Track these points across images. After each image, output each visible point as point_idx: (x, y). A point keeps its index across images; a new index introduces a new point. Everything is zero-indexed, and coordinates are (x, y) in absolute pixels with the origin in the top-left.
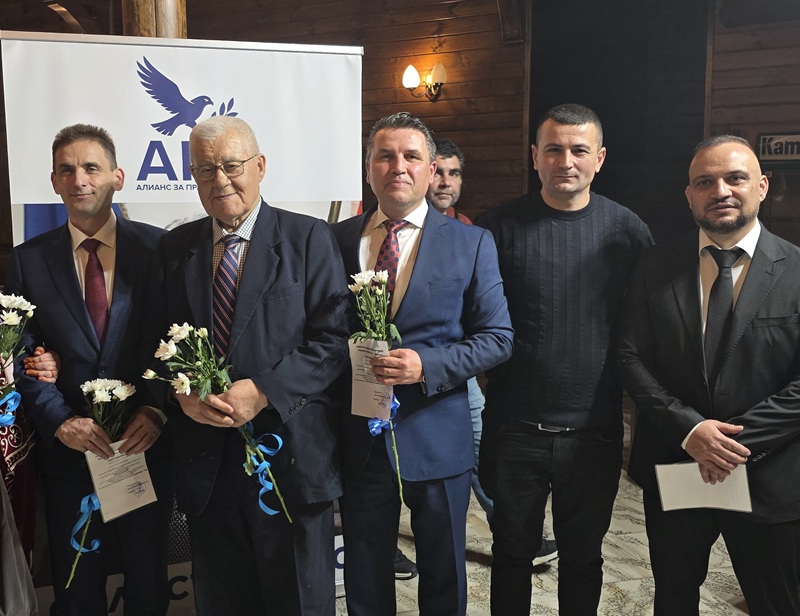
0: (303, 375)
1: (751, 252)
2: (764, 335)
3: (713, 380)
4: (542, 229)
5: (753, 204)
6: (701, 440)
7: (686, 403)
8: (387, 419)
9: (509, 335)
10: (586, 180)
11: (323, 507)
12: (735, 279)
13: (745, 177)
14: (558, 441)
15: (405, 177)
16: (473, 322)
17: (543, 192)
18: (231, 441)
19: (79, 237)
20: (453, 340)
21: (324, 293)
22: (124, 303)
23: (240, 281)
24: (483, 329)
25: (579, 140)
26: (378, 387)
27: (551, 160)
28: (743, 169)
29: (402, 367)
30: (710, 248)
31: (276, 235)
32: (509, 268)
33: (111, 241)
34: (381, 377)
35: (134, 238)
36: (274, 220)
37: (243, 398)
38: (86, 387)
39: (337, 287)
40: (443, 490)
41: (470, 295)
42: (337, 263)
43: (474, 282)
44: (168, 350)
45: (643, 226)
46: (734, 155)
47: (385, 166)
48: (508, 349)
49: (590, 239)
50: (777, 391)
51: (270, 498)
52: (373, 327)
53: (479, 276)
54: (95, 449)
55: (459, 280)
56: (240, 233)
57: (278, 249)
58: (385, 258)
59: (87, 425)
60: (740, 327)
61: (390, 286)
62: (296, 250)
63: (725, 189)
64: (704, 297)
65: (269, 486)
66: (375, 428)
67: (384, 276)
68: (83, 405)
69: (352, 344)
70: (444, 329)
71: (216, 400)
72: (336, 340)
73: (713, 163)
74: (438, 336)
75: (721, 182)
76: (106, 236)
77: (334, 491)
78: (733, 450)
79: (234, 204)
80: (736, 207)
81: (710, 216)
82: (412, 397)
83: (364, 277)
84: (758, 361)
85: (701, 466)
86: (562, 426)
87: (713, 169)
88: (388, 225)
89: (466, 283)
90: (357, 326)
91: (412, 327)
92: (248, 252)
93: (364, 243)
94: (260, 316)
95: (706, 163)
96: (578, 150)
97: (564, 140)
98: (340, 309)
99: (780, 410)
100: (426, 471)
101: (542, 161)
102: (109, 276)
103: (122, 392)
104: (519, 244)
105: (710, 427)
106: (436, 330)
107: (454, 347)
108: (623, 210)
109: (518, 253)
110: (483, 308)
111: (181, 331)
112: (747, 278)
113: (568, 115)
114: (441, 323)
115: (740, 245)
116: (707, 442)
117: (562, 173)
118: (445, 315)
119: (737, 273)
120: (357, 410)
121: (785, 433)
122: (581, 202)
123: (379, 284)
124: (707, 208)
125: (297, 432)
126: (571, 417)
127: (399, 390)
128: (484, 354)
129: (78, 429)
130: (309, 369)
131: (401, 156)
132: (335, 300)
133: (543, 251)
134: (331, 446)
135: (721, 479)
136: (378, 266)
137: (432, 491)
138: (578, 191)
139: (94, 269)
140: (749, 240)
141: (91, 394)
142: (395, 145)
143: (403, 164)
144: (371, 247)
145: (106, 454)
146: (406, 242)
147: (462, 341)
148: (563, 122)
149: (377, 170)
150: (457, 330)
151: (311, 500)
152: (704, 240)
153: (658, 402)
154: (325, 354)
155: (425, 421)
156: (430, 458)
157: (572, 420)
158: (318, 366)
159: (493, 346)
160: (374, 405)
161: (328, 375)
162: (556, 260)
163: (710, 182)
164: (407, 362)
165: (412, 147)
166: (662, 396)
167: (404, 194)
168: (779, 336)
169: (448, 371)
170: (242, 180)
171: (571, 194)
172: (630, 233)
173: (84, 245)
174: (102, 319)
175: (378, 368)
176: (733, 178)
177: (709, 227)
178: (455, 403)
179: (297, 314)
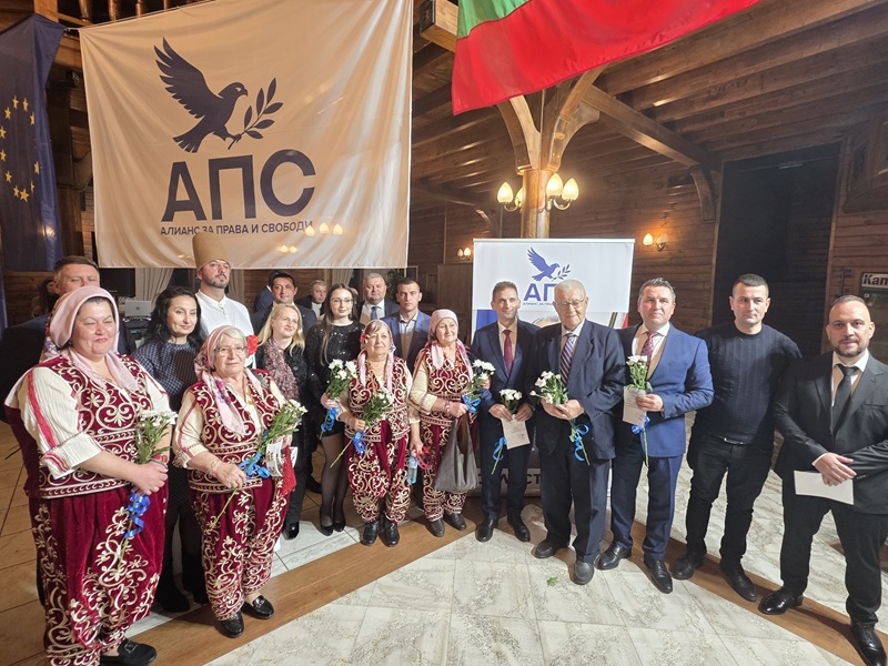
0: (603, 402)
1: (862, 369)
2: (868, 413)
3: (835, 432)
4: (735, 342)
5: (866, 340)
6: (824, 463)
7: (817, 441)
8: (643, 426)
9: (712, 393)
10: (761, 317)
11: (605, 461)
12: (852, 382)
13: (862, 323)
14: (735, 448)
15: (660, 311)
16: (691, 384)
17: (736, 322)
18: (565, 426)
19: (502, 328)
20: (679, 392)
21: (613, 364)
22: (519, 359)
23: (574, 354)
24: (696, 389)
25: (757, 295)
26: (638, 410)
27: (742, 306)
28: (862, 318)
29: (652, 403)
30: (839, 365)
31: (591, 335)
32: (714, 360)
33: (515, 331)
34: (640, 406)
35: (524, 330)
36: (591, 327)
37: (573, 409)
38: (502, 392)
39: (620, 361)
40: (667, 463)
41: (691, 372)
42: (620, 350)
43: (694, 365)
44: (541, 383)
45: (794, 345)
46: (855, 309)
47: (649, 305)
48: (710, 401)
49: (762, 350)
50: (875, 444)
51: (580, 452)
52: (638, 382)
53: (697, 362)
54: (505, 417)
55: (686, 364)
56: (574, 333)
57: (592, 341)
58: (645, 350)
59: (502, 408)
60: (854, 408)
61: (648, 365)
62: (601, 341)
63: (851, 330)
64: (834, 388)
65: (581, 447)
66: (636, 430)
67: (645, 358)
68: (499, 400)
69: (626, 389)
70: (675, 387)
71: (562, 407)
72: (618, 388)
73: (844, 313)
74: (671, 390)
75: (849, 325)
76: (514, 329)
77: (612, 455)
78: (845, 471)
79: (575, 319)
80: (857, 342)
81: (842, 346)
82: (656, 418)
83: (634, 359)
84: (864, 426)
85: (823, 477)
86: (737, 442)
87: (844, 317)
88: (648, 333)
89: (690, 365)
90: (629, 381)
91: (658, 383)
92: (578, 342)
93: (635, 341)
94: (582, 371)
95: (840, 313)
96: (757, 300)
97: (749, 295)
98: (621, 371)
99: (877, 454)
100: (659, 453)
101: (735, 305)
102: (514, 346)
103: (518, 396)
104: (721, 349)
105: (833, 457)
106: (671, 387)
107: (680, 396)
108: (780, 335)
109: (721, 353)
110: (698, 379)
111: (548, 375)
112: (860, 381)
113: (750, 282)
114: (674, 384)
115: (856, 365)
116: (829, 465)
117: (747, 313)
118: (678, 380)
119: (854, 379)
120: (625, 419)
121: (880, 467)
122: (757, 329)
123: (642, 362)
124: (841, 342)
125: (597, 427)
126: (746, 437)
127: (649, 413)
128: (696, 401)
129: (498, 410)
130: (605, 399)
131: (658, 301)
132: (619, 367)
133: (735, 353)
134: (612, 433)
135: (836, 485)
136: (642, 353)
137: (662, 463)
138: (756, 323)
139: (508, 343)
140: (862, 362)
141: (504, 396)
142: (655, 295)
143: (659, 305)
144: (639, 344)
145: (510, 420)
146: (657, 343)
147: (684, 393)
148: (748, 285)
149: (645, 307)
150: (682, 388)
151: (600, 457)
152: (836, 360)
153: (799, 439)
154: (612, 393)
155: (661, 429)
156: (663, 447)
157: (745, 439)
158: (609, 398)
159: (702, 398)
160: (635, 418)
161: (613, 402)
162: (742, 359)
163: (842, 325)
164: (655, 401)
165: (663, 296)
166: (803, 437)
167: (658, 319)
168: (878, 415)
169: (676, 407)
170: (579, 309)
171: (752, 325)
172: (785, 349)
173: (504, 332)
174: (510, 364)
175: (639, 402)
176: (856, 323)
177: (839, 353)
178: (678, 423)
179: (600, 373)
